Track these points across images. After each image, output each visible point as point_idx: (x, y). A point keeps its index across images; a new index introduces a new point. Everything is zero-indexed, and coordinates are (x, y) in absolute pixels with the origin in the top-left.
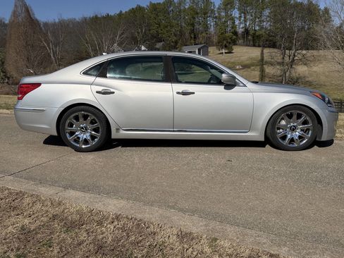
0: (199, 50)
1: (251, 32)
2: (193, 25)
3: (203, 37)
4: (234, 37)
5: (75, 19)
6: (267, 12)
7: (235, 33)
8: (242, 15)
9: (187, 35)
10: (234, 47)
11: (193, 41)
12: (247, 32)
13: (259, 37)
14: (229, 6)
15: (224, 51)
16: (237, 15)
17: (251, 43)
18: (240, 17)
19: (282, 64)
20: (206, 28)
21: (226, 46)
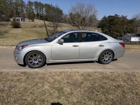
0: (22, 19)
1: (40, 15)
2: (17, 9)
3: (22, 14)
4: (34, 16)
7: (34, 14)
8: (36, 8)
9: (15, 13)
10: (34, 19)
11: (17, 15)
12: (38, 14)
13: (42, 17)
14: (31, 5)
15: (31, 20)
17: (40, 18)
18: (35, 9)
20: (23, 11)
21: (31, 19)
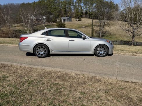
0: (68, 19)
1: (88, 13)
2: (65, 9)
3: (69, 14)
4: (82, 14)
5: (14, 4)
6: (94, 5)
7: (82, 13)
8: (85, 5)
9: (63, 13)
10: (82, 18)
11: (65, 15)
12: (87, 12)
13: (91, 15)
14: (80, 2)
15: (78, 20)
16: (83, 5)
17: (88, 17)
18: (84, 6)
19: (100, 26)
20: (71, 10)
21: (78, 18)
